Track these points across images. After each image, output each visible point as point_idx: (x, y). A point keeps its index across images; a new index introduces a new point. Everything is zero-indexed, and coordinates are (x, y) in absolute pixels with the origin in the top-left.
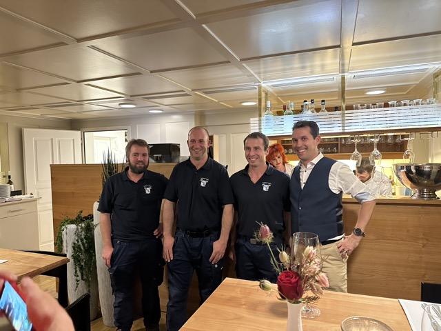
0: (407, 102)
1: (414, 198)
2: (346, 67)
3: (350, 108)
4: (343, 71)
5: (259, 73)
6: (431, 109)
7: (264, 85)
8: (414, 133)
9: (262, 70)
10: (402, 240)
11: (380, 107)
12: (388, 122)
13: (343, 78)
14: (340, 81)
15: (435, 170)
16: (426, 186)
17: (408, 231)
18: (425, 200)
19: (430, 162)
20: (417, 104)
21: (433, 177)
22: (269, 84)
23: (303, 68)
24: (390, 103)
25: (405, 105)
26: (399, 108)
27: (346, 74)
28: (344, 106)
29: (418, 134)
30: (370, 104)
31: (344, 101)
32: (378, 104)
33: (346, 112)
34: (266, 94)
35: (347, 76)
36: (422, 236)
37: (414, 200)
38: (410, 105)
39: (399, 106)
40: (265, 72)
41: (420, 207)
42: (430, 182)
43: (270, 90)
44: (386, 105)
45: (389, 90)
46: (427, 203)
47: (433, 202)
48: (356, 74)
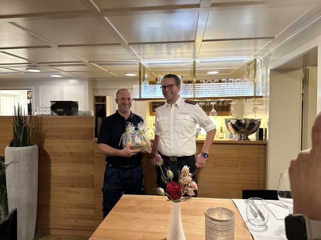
0: (233, 80)
1: (236, 140)
2: (197, 55)
3: (198, 82)
4: (194, 58)
5: (139, 54)
6: (246, 85)
7: (143, 63)
8: (236, 100)
9: (141, 52)
10: (229, 166)
11: (217, 82)
12: (221, 92)
13: (195, 62)
14: (193, 64)
15: (248, 122)
16: (243, 132)
17: (233, 161)
18: (242, 141)
19: (244, 118)
20: (238, 81)
21: (247, 127)
22: (147, 62)
23: (169, 53)
24: (222, 80)
25: (231, 81)
26: (228, 83)
27: (196, 60)
28: (195, 80)
29: (238, 100)
30: (210, 80)
31: (195, 77)
32: (215, 80)
33: (196, 84)
34: (144, 69)
35: (197, 61)
36: (240, 164)
37: (236, 141)
38: (234, 82)
39: (228, 82)
40: (143, 54)
41: (239, 145)
42: (245, 130)
43: (147, 66)
44: (220, 81)
45: (221, 71)
46: (244, 143)
47: (247, 142)
48: (202, 60)
